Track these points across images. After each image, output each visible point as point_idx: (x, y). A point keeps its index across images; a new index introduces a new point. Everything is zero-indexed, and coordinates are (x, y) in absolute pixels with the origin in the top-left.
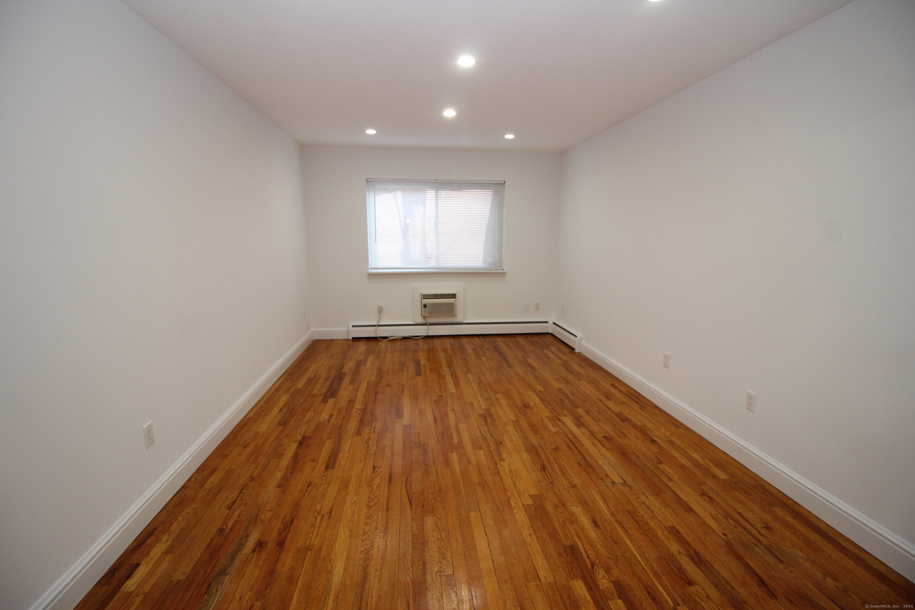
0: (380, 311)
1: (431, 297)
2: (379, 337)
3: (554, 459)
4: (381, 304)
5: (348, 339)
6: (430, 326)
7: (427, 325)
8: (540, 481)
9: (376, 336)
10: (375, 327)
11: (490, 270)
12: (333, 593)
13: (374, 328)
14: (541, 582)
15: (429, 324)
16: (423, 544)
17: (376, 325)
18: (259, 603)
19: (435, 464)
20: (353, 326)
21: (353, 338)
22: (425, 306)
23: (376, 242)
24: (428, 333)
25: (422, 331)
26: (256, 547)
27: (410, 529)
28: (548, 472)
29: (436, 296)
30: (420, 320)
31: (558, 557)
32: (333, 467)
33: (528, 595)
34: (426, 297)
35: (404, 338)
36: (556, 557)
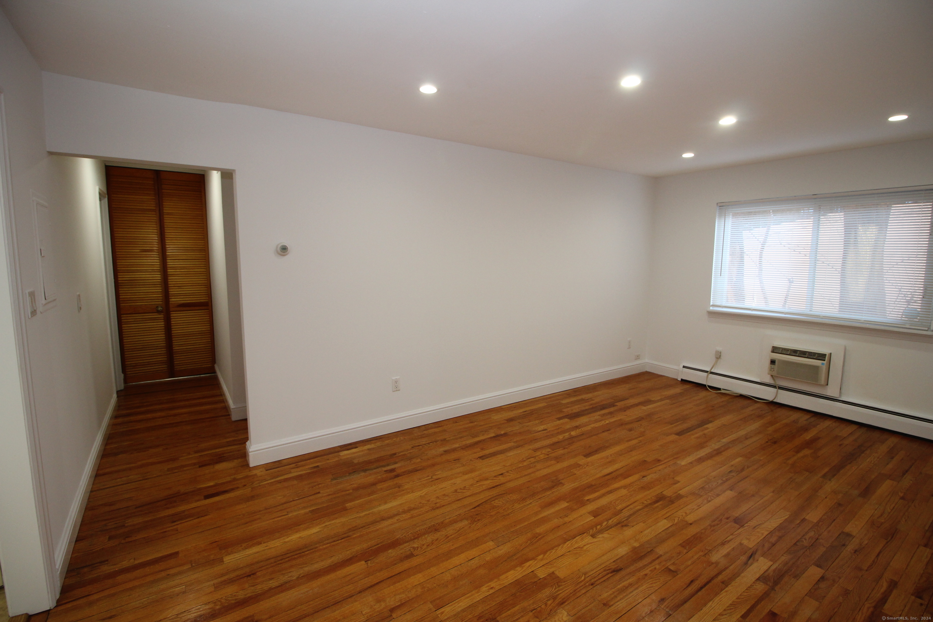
0: (718, 356)
1: (784, 352)
2: (709, 386)
3: (646, 575)
4: (719, 349)
5: (677, 380)
6: (780, 391)
7: (776, 388)
8: (585, 574)
9: (704, 383)
10: (707, 374)
11: (902, 328)
12: (371, 511)
13: (705, 374)
14: (435, 611)
15: (779, 387)
16: (436, 530)
17: (708, 371)
18: (351, 491)
19: (539, 500)
20: (684, 367)
21: (682, 379)
22: (773, 362)
23: (721, 276)
24: (774, 400)
25: (768, 394)
26: (389, 470)
27: (447, 517)
28: (612, 576)
29: (795, 353)
30: (768, 379)
31: (476, 616)
32: (483, 459)
33: (416, 606)
34: (775, 350)
35: (742, 396)
36: (474, 614)
